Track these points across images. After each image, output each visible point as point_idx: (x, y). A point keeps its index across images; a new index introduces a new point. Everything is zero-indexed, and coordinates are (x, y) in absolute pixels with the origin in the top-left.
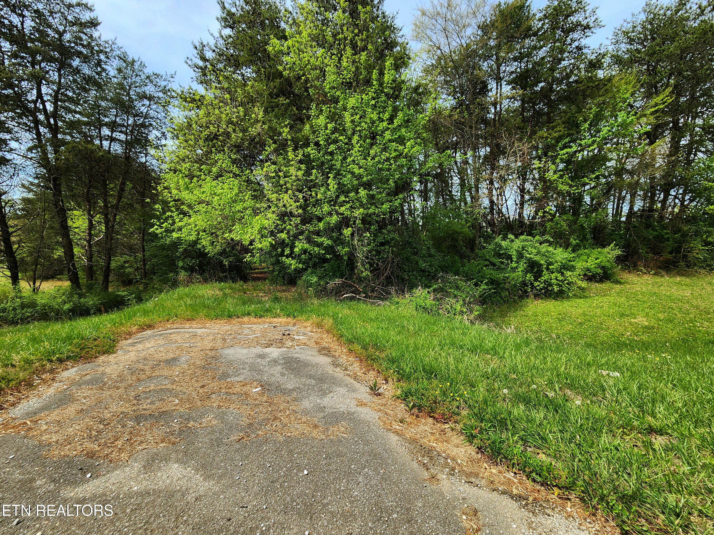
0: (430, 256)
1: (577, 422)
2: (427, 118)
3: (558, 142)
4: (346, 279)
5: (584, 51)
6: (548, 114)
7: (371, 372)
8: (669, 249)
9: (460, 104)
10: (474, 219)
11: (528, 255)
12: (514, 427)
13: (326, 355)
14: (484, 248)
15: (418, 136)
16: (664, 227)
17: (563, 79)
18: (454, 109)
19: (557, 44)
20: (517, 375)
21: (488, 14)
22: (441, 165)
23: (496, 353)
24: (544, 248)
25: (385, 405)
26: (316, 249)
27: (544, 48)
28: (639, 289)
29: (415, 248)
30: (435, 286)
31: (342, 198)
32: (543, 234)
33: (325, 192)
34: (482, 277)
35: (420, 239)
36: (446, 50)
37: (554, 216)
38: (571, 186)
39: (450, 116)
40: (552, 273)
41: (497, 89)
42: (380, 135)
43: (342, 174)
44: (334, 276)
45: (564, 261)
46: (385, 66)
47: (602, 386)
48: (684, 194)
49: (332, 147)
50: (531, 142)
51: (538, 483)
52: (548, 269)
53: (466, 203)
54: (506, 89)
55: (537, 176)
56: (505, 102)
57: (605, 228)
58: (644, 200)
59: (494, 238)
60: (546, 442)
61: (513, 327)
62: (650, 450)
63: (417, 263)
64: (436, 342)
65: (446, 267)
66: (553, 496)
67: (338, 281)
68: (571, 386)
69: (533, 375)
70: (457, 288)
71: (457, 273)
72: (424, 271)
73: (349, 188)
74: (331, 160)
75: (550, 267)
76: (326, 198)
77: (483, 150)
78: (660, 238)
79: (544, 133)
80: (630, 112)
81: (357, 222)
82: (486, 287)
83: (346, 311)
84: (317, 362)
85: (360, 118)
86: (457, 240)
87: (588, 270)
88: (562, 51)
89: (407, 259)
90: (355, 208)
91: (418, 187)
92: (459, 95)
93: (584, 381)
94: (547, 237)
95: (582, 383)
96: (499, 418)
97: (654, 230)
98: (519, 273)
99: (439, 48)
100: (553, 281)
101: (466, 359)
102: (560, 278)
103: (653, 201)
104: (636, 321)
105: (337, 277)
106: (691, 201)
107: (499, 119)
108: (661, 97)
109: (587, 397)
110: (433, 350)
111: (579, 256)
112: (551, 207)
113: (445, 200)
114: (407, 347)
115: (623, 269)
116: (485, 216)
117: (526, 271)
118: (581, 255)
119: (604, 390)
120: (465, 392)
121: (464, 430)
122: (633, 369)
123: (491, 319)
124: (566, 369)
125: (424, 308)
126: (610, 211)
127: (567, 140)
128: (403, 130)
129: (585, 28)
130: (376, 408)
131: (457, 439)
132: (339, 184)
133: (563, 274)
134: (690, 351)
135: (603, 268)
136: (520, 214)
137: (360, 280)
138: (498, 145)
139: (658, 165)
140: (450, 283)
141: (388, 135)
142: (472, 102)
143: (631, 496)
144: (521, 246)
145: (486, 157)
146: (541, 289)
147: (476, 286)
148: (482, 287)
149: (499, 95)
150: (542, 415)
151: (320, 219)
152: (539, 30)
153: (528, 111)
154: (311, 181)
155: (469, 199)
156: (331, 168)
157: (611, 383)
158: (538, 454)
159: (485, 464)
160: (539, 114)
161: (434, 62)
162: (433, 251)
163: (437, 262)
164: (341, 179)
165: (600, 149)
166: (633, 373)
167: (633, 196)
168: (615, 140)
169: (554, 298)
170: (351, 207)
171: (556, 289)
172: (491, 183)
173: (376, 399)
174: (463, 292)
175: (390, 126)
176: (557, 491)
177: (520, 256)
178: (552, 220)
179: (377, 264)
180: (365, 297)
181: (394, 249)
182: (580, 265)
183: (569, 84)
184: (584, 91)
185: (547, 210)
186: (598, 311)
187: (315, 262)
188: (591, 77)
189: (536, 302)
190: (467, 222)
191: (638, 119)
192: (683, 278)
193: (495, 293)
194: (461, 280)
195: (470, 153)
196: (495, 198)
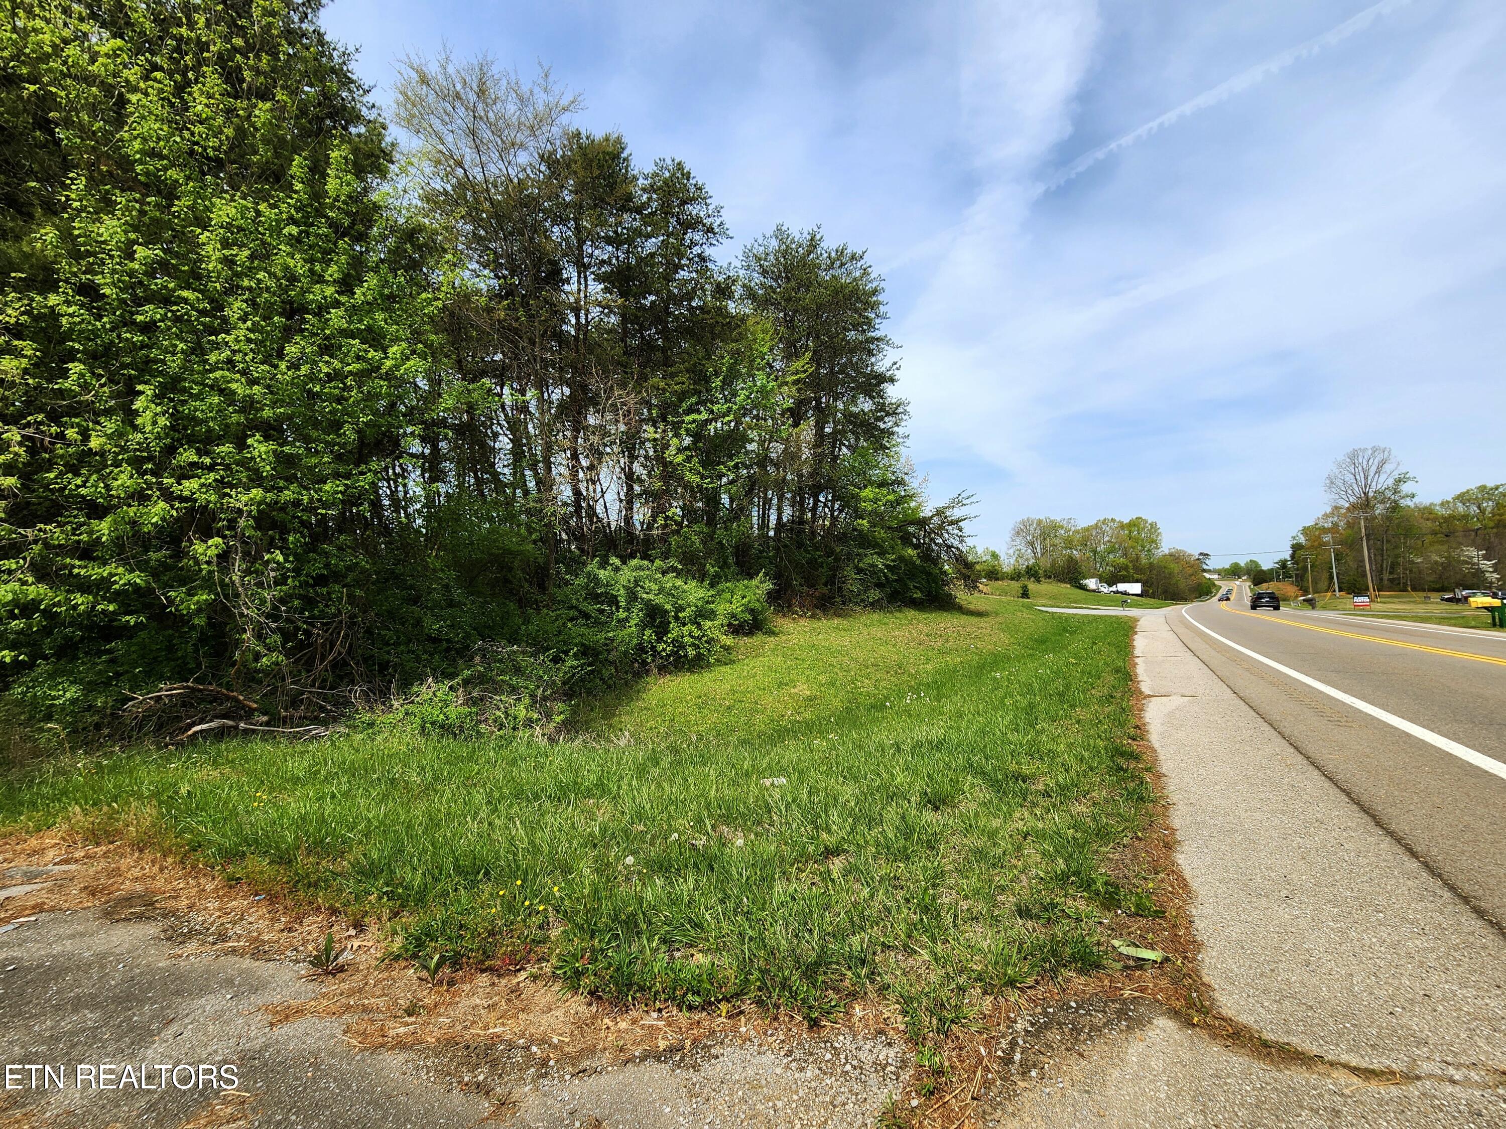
0: (451, 604)
1: (741, 875)
2: (439, 304)
3: (681, 401)
4: (196, 681)
5: (710, 265)
6: (663, 350)
7: (306, 922)
8: (824, 579)
9: (509, 292)
10: (545, 525)
11: (645, 596)
12: (650, 923)
13: (140, 917)
14: (567, 583)
15: (417, 335)
16: (817, 549)
17: (682, 298)
18: (495, 296)
19: (671, 240)
20: (645, 825)
21: (558, 143)
22: (471, 408)
23: (605, 791)
24: (670, 581)
25: (360, 990)
26: (79, 599)
27: (653, 240)
28: (796, 641)
29: (411, 587)
30: (467, 673)
31: (188, 455)
32: (665, 556)
33: (120, 434)
34: (565, 643)
35: (426, 567)
36: (477, 174)
37: (680, 524)
38: (703, 477)
39: (489, 310)
40: (684, 625)
41: (579, 283)
42: (315, 315)
43: (184, 390)
44: (152, 675)
45: (700, 604)
46: (328, 157)
47: (767, 805)
48: (833, 501)
49: (149, 312)
50: (640, 392)
51: (697, 1008)
52: (677, 618)
53: (526, 492)
54: (595, 288)
55: (651, 453)
56: (595, 312)
57: (751, 547)
58: (793, 506)
59: (584, 564)
60: (702, 929)
61: (626, 733)
62: (830, 884)
63: (418, 623)
64: (479, 797)
65: (489, 628)
66: (720, 1020)
67: (168, 690)
68: (727, 819)
69: (670, 817)
70: (518, 670)
71: (513, 641)
72: (436, 640)
73: (210, 430)
74: (149, 347)
75: (681, 615)
76: (124, 450)
77: (557, 391)
78: (813, 564)
79: (657, 380)
80: (770, 374)
81: (242, 522)
82: (575, 663)
83: (205, 773)
84: (102, 948)
85: (252, 257)
86: (511, 569)
87: (734, 616)
88: (681, 256)
89: (391, 614)
90: (231, 486)
91: (416, 447)
92: (506, 272)
93: (745, 803)
94: (673, 562)
95: (742, 808)
96: (623, 917)
97: (808, 552)
98: (632, 628)
99: (460, 164)
100: (686, 639)
101: (548, 818)
102: (696, 633)
103: (802, 510)
104: (796, 690)
105: (161, 678)
106: (841, 511)
107: (585, 339)
108: (801, 362)
109: (750, 830)
110: (474, 819)
111: (719, 593)
112: (676, 510)
113: (479, 482)
114: (409, 826)
115: (776, 612)
116: (565, 520)
117: (643, 626)
118: (723, 591)
119: (769, 812)
120: (556, 889)
121: (561, 968)
122: (802, 766)
123: (586, 726)
124: (717, 791)
125: (442, 727)
126: (755, 520)
127: (694, 400)
128: (380, 316)
129: (708, 231)
130: (333, 1008)
131: (544, 995)
132: (175, 416)
133: (699, 626)
134: (855, 724)
135: (752, 611)
136: (628, 520)
137: (251, 678)
138: (584, 388)
139: (804, 457)
140: (501, 661)
141: (337, 318)
142: (534, 293)
143: (816, 963)
144: (632, 579)
145: (563, 406)
146: (669, 656)
147: (556, 662)
148: (569, 664)
149: (582, 295)
150: (691, 884)
151: (96, 511)
152: (644, 206)
153: (634, 337)
154: (61, 393)
155: (531, 484)
156: (146, 368)
157: (777, 797)
158: (692, 955)
159: (606, 1021)
160: (648, 346)
161: (449, 188)
162: (457, 593)
163: (467, 618)
164: (184, 403)
165: (738, 423)
166: (801, 772)
167: (781, 499)
168: (755, 412)
169: (689, 670)
170: (220, 482)
171: (691, 652)
172: (575, 456)
173: (332, 986)
174: (529, 678)
175: (343, 299)
176: (724, 1007)
177: (632, 596)
178: (678, 532)
179: (308, 633)
180: (268, 724)
181: (358, 592)
182: (722, 608)
183: (691, 309)
184: (713, 327)
185: (670, 514)
186: (751, 683)
187: (68, 639)
188: (720, 308)
189: (661, 681)
190: (530, 530)
191: (779, 387)
192: (840, 620)
193: (592, 671)
194: (524, 653)
195: (531, 394)
196: (582, 487)
